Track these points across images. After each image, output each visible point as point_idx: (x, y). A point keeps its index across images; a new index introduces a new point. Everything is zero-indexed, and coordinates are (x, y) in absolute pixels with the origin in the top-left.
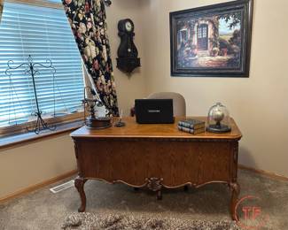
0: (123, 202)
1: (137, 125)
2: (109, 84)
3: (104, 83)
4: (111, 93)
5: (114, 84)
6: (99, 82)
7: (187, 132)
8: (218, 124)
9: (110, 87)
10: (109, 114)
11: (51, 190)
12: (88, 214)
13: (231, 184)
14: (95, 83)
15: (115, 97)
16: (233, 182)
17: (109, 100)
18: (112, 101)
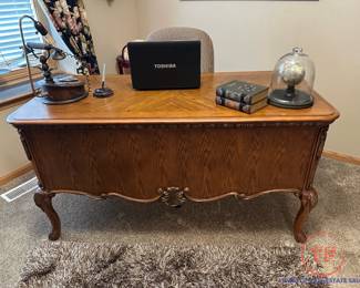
0: (121, 215)
1: (134, 92)
2: (77, 15)
3: (67, 12)
4: (82, 31)
5: (84, 14)
6: (58, 11)
7: (234, 108)
8: (291, 89)
9: (79, 20)
10: (82, 68)
11: (3, 196)
12: (65, 244)
13: (305, 194)
14: (51, 12)
15: (89, 38)
16: (308, 189)
17: (79, 43)
18: (84, 46)
